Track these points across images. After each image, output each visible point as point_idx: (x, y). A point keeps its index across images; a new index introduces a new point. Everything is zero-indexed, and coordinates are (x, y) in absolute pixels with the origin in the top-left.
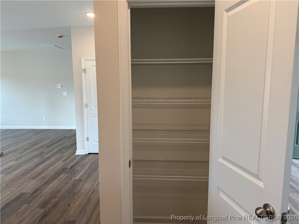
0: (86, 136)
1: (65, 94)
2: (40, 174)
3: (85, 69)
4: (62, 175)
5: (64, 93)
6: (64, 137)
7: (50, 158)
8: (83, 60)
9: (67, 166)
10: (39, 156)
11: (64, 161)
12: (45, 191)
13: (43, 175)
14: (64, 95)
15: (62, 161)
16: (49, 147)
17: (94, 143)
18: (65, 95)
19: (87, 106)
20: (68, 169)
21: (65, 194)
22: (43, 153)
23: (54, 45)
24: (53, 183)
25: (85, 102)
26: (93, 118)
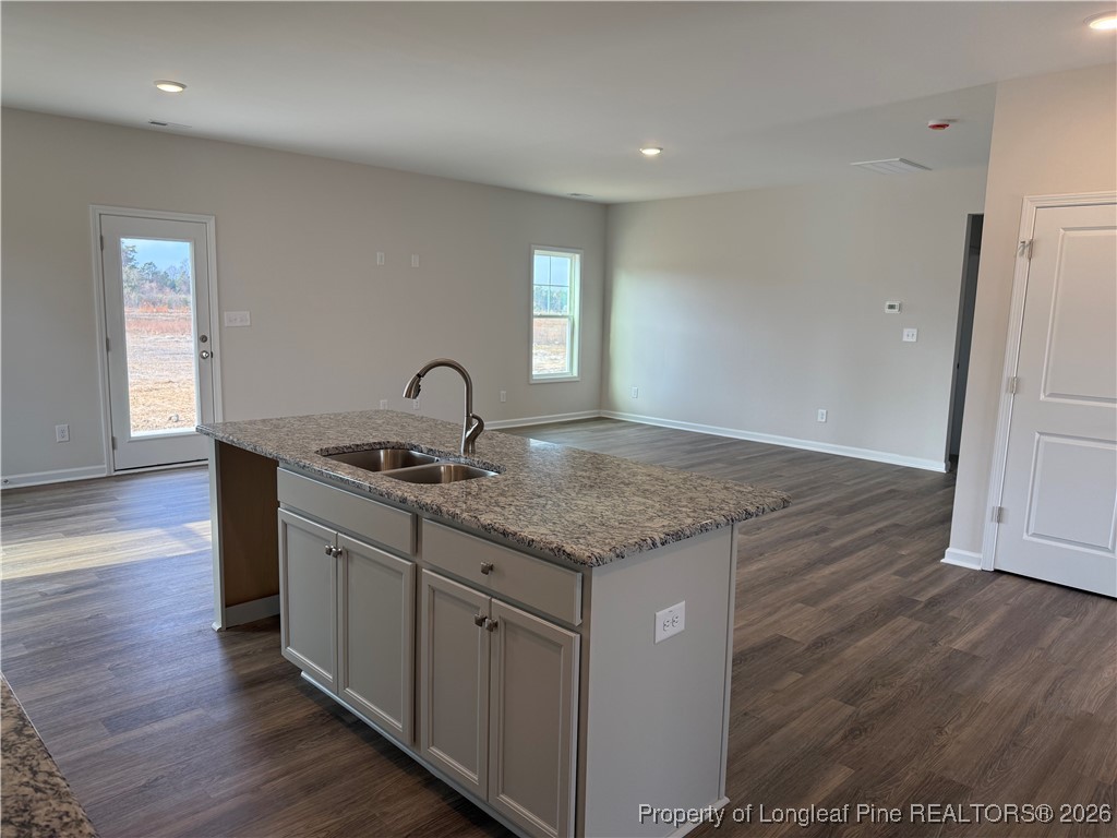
0: (994, 502)
1: (909, 336)
2: (825, 594)
3: (1031, 243)
4: (901, 621)
5: (906, 331)
6: (890, 491)
7: (851, 553)
8: (1029, 208)
9: (916, 593)
10: (814, 537)
11: (902, 573)
12: (849, 652)
13: (835, 600)
14: (905, 339)
15: (895, 574)
16: (841, 513)
17: (1025, 537)
18: (910, 340)
19: (1016, 387)
20: (921, 606)
21: (919, 684)
22: (824, 530)
23: (901, 160)
24: (872, 636)
25: (1010, 371)
26: (1037, 435)
